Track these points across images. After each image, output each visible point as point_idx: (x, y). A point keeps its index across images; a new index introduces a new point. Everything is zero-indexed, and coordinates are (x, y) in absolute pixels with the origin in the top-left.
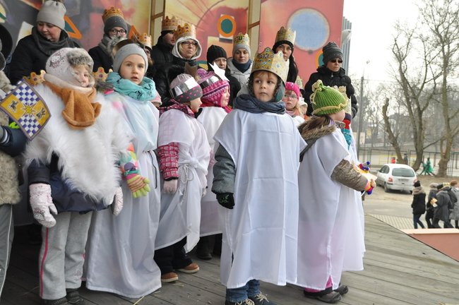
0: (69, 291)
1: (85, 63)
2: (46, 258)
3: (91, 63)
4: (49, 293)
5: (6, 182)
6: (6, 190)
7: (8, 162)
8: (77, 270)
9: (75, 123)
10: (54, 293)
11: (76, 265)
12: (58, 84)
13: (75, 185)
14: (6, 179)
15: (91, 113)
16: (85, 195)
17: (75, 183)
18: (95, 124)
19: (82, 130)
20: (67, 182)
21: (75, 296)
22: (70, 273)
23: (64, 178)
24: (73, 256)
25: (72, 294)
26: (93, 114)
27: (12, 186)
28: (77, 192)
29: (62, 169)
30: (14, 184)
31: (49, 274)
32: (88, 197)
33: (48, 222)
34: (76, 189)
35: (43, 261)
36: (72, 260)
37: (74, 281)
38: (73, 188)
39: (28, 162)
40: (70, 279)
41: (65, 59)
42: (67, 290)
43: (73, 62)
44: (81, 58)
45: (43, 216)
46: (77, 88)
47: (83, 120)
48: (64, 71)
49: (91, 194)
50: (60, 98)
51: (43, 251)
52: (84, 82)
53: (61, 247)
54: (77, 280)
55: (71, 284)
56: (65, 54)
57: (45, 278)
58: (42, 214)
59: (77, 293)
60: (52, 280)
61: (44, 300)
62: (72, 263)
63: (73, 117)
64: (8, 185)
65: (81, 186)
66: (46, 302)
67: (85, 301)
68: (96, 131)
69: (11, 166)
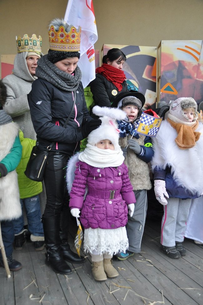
0: (177, 243)
1: (191, 107)
2: (166, 222)
3: (196, 106)
4: (165, 242)
5: (144, 177)
6: (144, 182)
7: (144, 166)
8: (182, 231)
9: (183, 146)
10: (169, 243)
11: (182, 228)
12: (174, 121)
13: (181, 183)
14: (144, 175)
15: (193, 140)
16: (186, 189)
17: (181, 182)
18: (196, 146)
19: (188, 150)
20: (176, 181)
21: (181, 246)
22: (178, 232)
23: (174, 179)
24: (180, 223)
25: (179, 245)
26: (194, 140)
27: (147, 180)
28: (181, 187)
29: (173, 174)
30: (148, 178)
31: (167, 232)
32: (188, 190)
33: (163, 202)
34: (180, 185)
35: (164, 224)
36: (180, 225)
37: (180, 238)
38: (179, 185)
39: (153, 167)
40: (177, 236)
41: (180, 105)
42: (176, 242)
43: (184, 107)
44: (190, 104)
45: (160, 199)
46: (186, 123)
47: (188, 144)
48: (178, 113)
49: (189, 189)
50: (175, 130)
51: (164, 218)
52: (190, 118)
53: (174, 217)
54: (181, 237)
55: (178, 239)
56: (179, 102)
57: (164, 234)
58: (160, 197)
59: (181, 245)
60: (168, 235)
61: (163, 246)
62: (179, 227)
63: (182, 142)
64: (145, 179)
65: (184, 184)
66: (164, 247)
67: (186, 250)
68: (195, 150)
69: (146, 168)
